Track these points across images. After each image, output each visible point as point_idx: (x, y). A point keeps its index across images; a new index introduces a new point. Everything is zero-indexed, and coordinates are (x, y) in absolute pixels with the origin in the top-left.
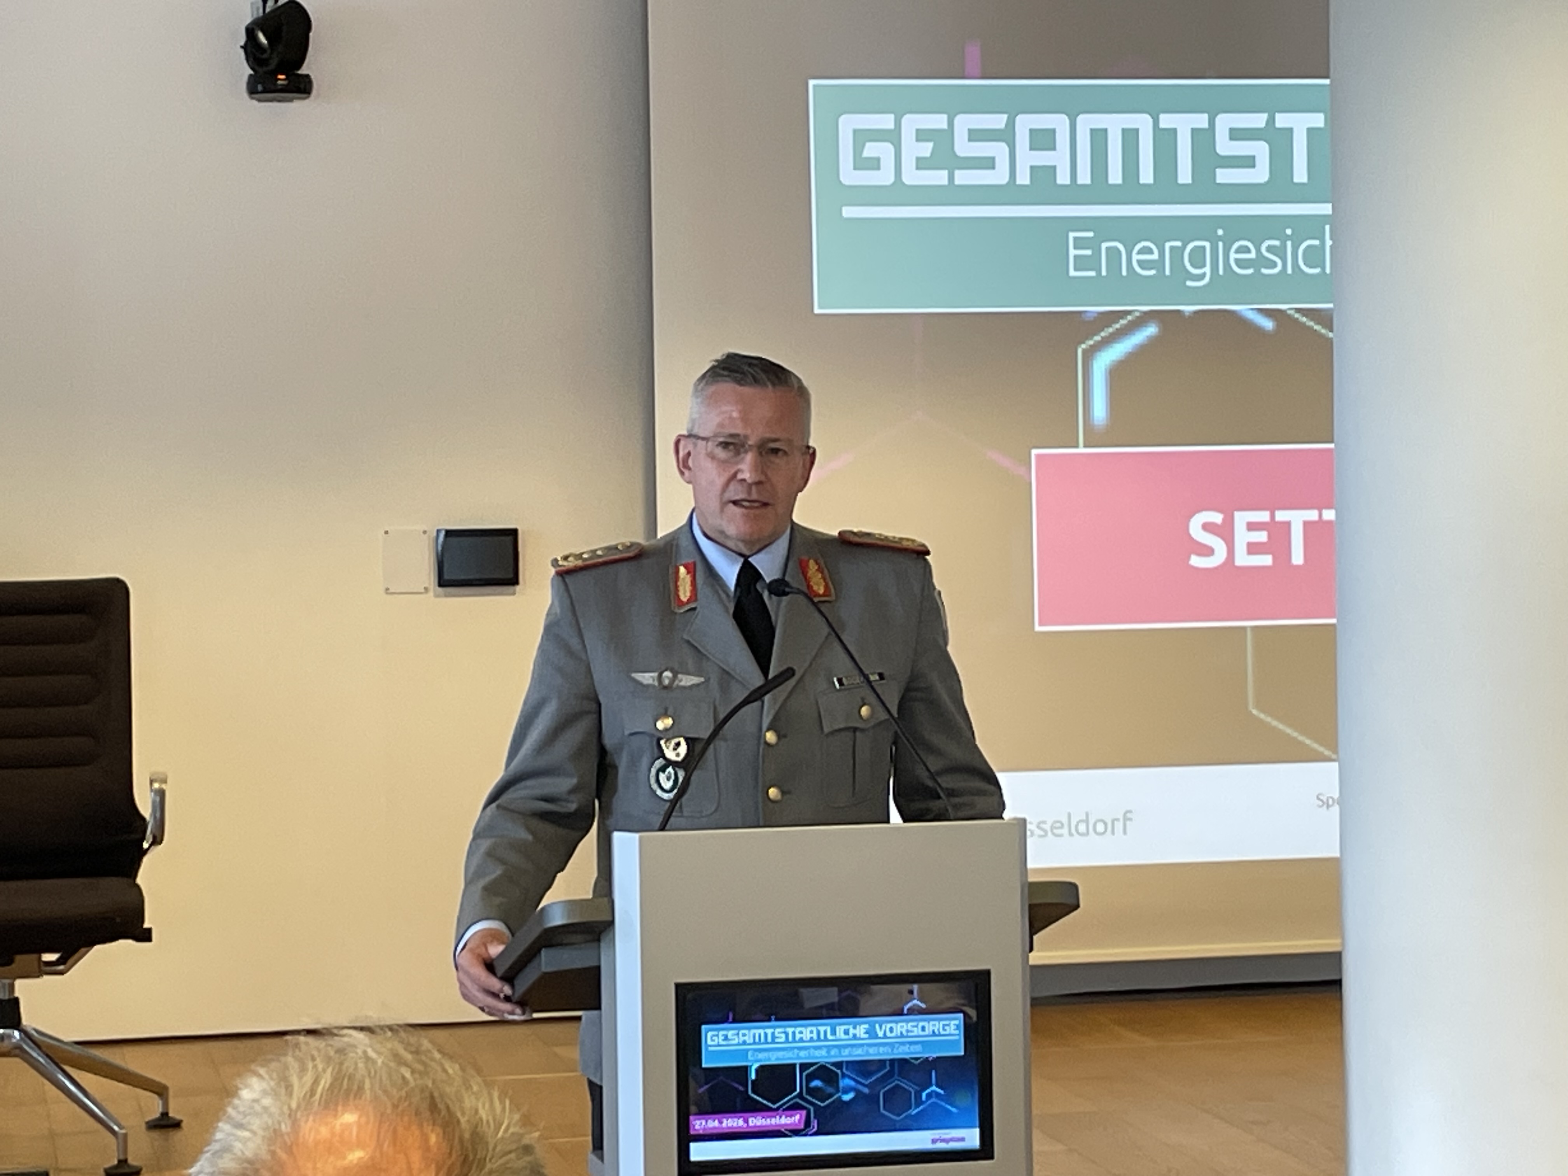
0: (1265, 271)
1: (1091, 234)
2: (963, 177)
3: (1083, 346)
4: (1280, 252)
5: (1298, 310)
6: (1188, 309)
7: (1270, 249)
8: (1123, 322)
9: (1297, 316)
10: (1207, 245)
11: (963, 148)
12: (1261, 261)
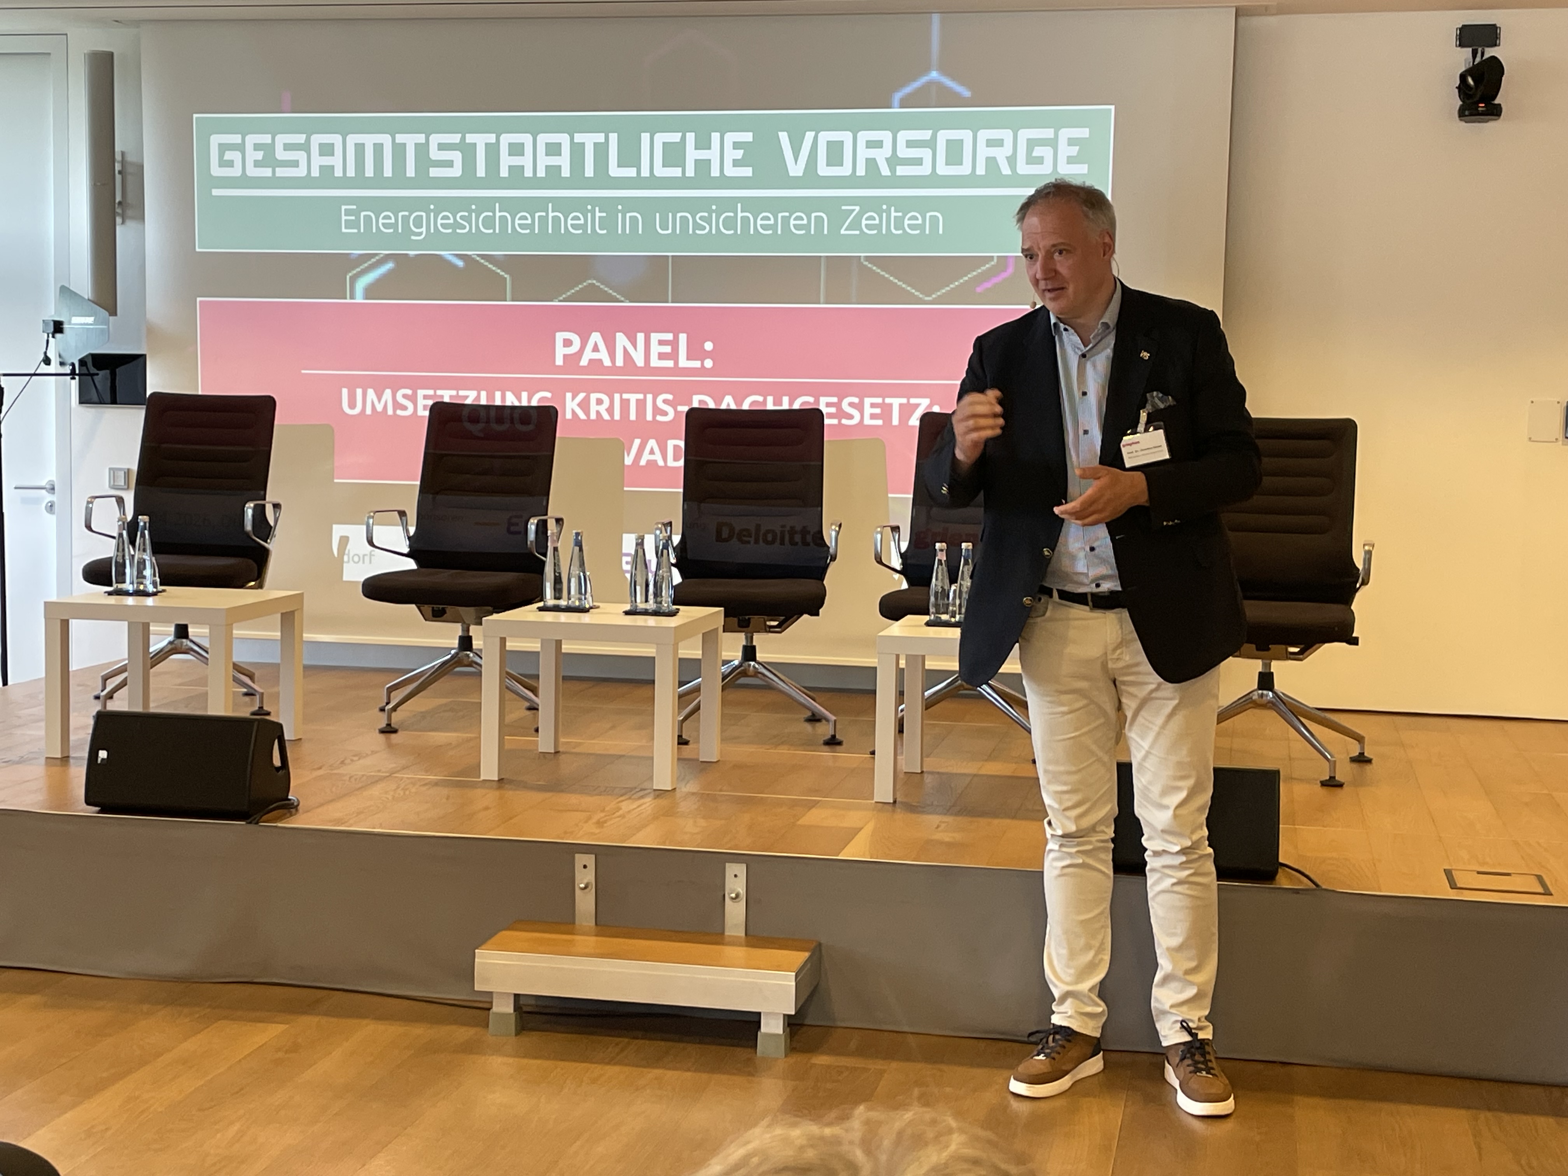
0: (458, 231)
1: (354, 207)
2: (281, 172)
3: (350, 274)
4: (468, 219)
5: (478, 255)
6: (412, 253)
7: (462, 217)
8: (373, 260)
9: (478, 259)
10: (424, 214)
11: (281, 154)
12: (457, 225)
